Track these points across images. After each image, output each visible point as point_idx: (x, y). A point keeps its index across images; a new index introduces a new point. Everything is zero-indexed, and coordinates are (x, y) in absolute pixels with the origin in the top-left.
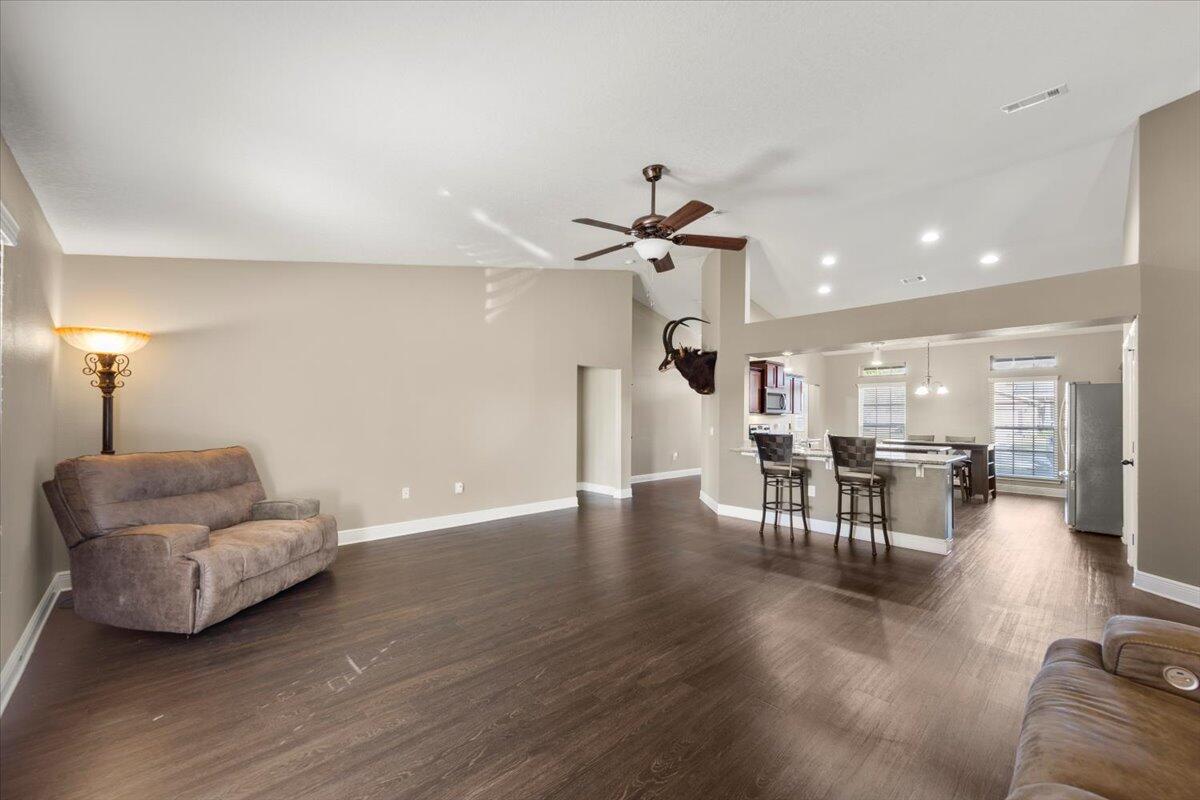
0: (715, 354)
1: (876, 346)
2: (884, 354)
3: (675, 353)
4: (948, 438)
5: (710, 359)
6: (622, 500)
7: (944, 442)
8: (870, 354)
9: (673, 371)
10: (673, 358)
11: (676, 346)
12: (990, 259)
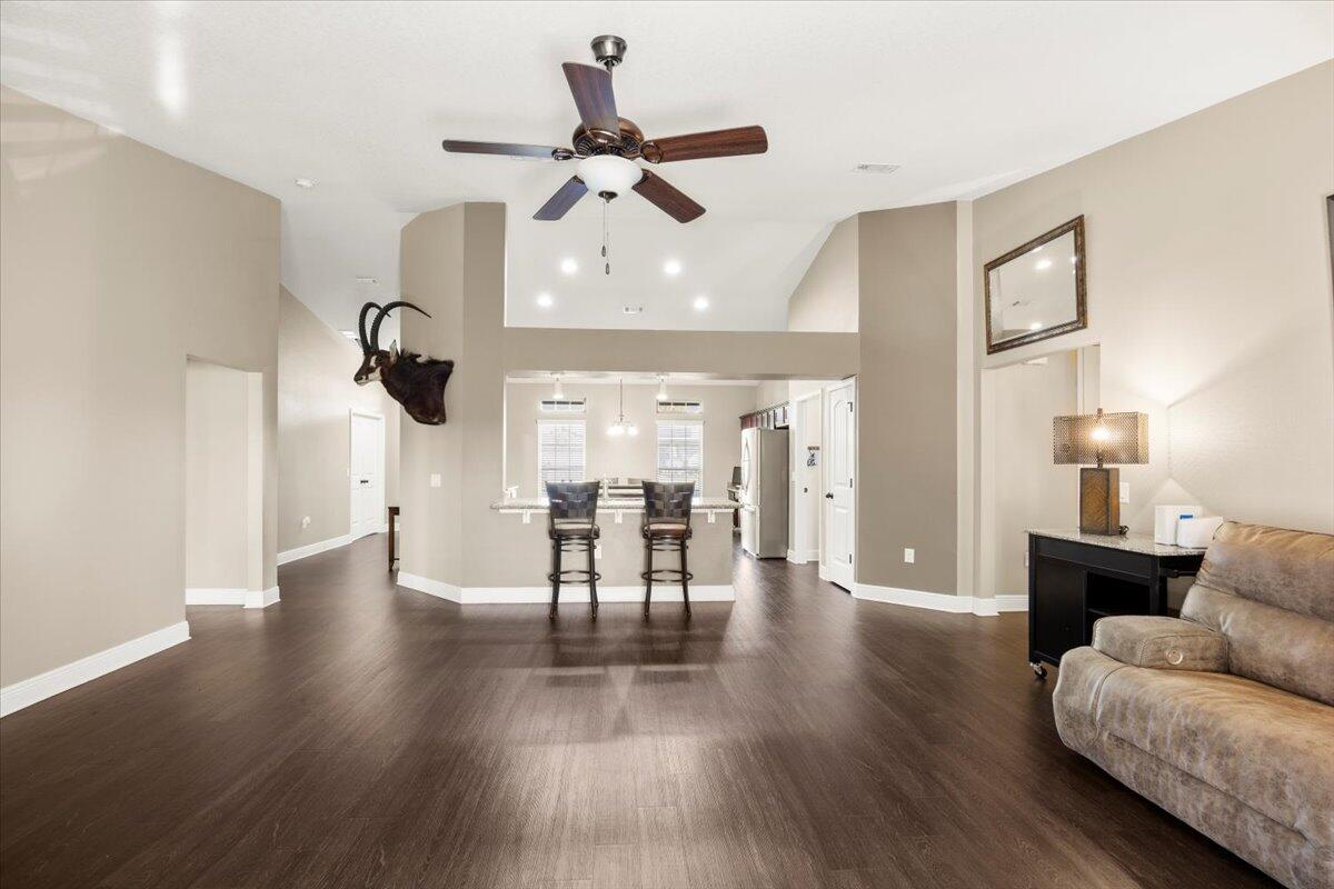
0: (450, 364)
1: (558, 376)
2: (566, 387)
3: (383, 355)
4: (630, 480)
5: (441, 371)
6: (266, 610)
7: (627, 484)
8: (552, 386)
9: (375, 388)
10: (378, 362)
11: (384, 345)
12: (701, 304)
